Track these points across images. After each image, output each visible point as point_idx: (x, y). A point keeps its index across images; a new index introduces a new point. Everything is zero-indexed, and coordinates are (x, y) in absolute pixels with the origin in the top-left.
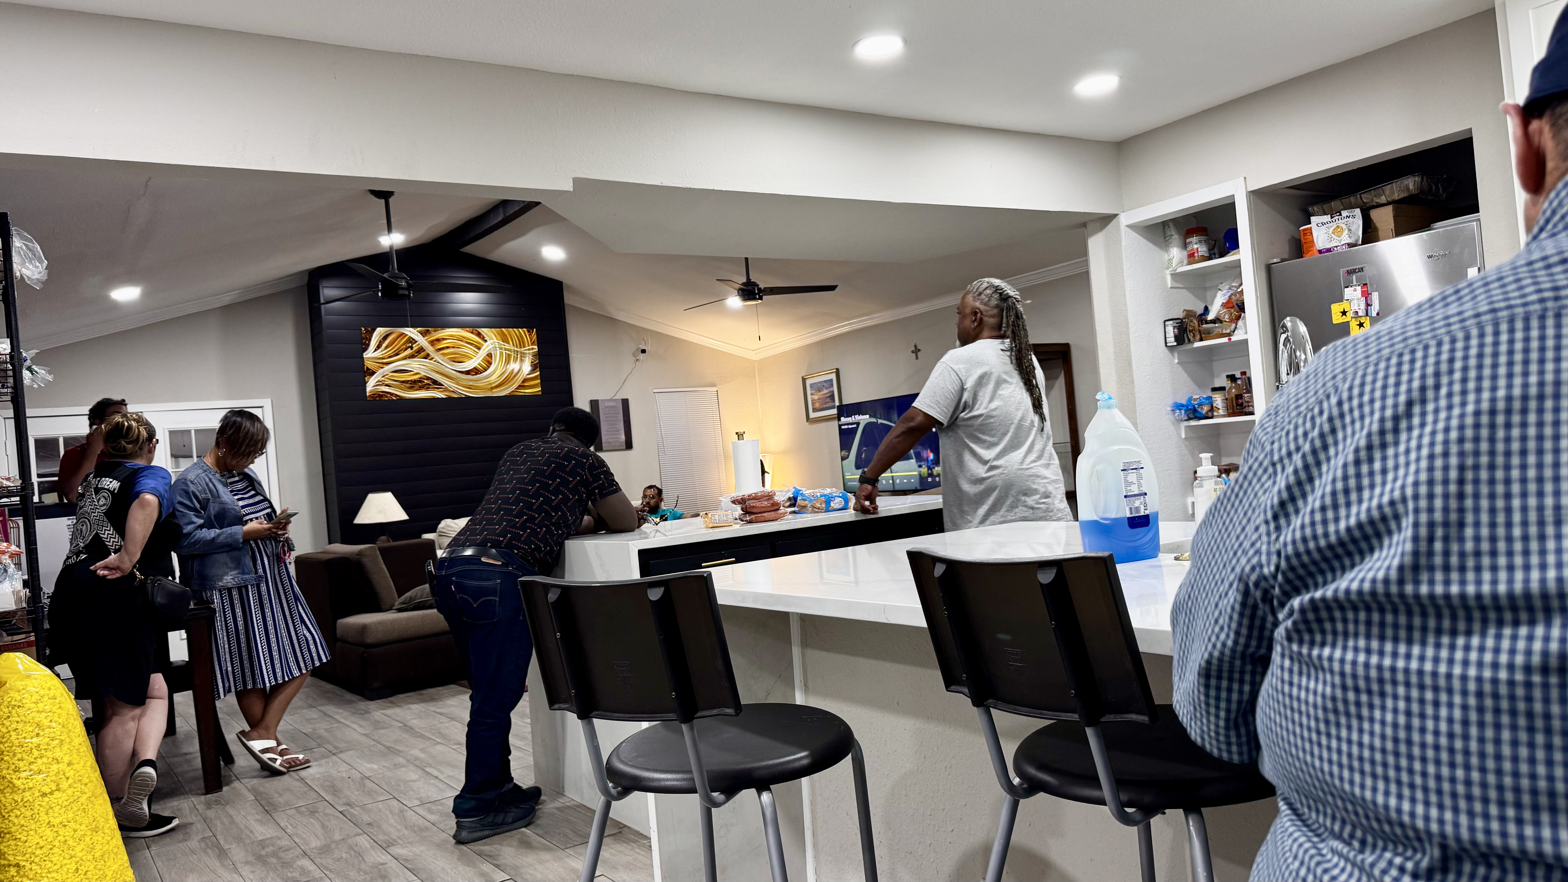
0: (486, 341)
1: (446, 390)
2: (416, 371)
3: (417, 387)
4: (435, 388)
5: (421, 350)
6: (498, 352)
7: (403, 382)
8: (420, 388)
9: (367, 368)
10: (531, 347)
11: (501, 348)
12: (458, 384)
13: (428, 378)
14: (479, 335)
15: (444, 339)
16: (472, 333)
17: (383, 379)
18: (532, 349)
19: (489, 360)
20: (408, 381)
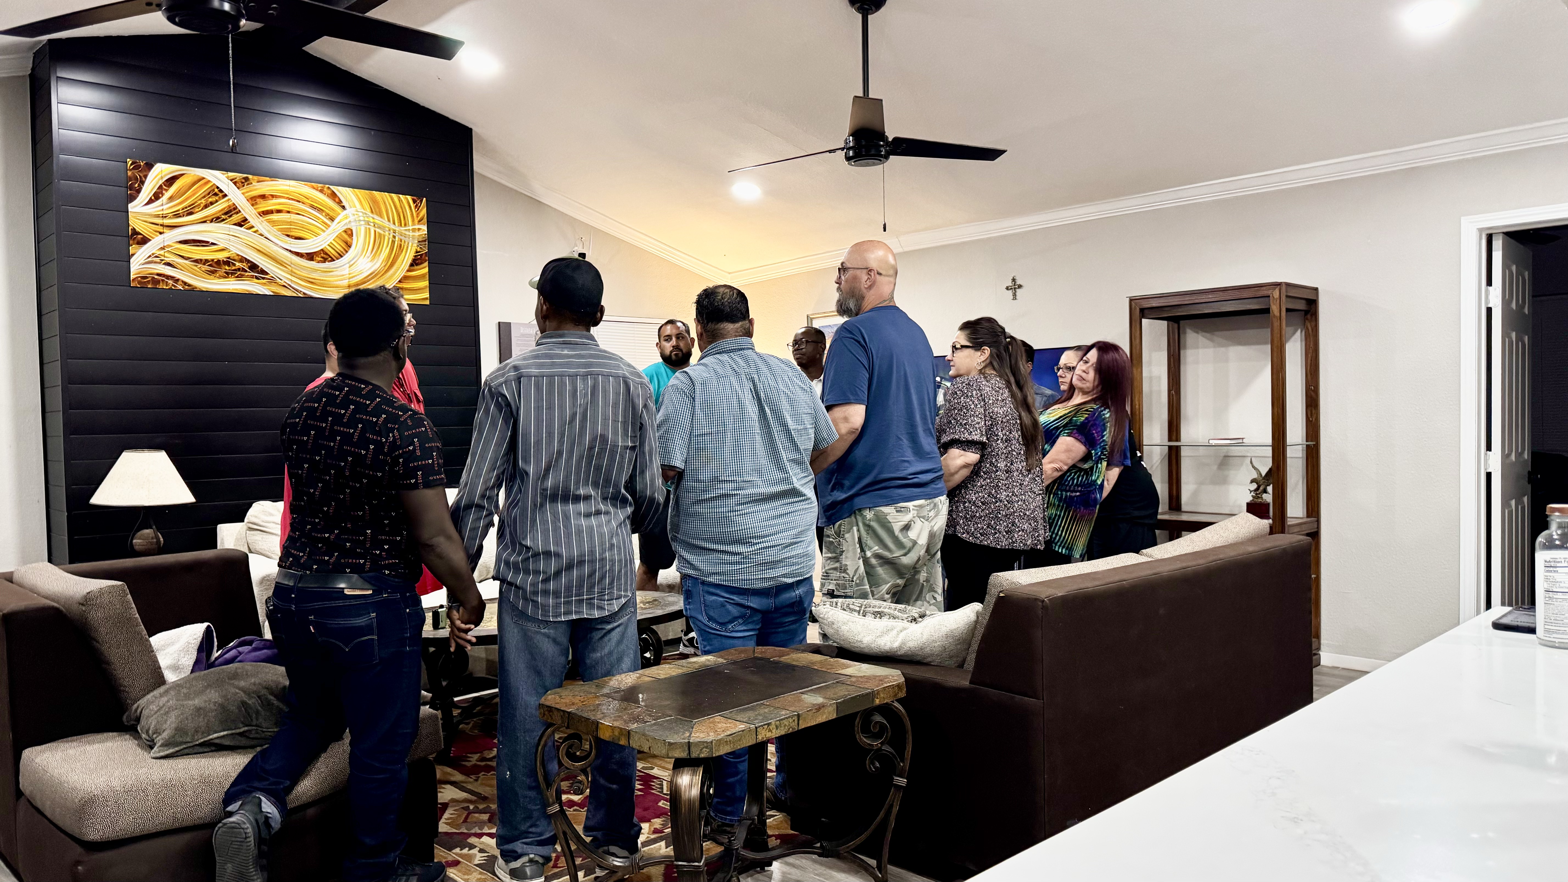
0: (343, 207)
1: (272, 280)
2: (221, 246)
3: (221, 272)
4: (252, 277)
5: (232, 210)
6: (363, 228)
7: (196, 261)
8: (228, 274)
9: (134, 229)
10: (417, 227)
11: (368, 223)
12: (292, 273)
13: (243, 260)
14: (333, 196)
15: (273, 196)
16: (321, 191)
17: (162, 252)
18: (419, 229)
19: (347, 239)
20: (207, 261)
